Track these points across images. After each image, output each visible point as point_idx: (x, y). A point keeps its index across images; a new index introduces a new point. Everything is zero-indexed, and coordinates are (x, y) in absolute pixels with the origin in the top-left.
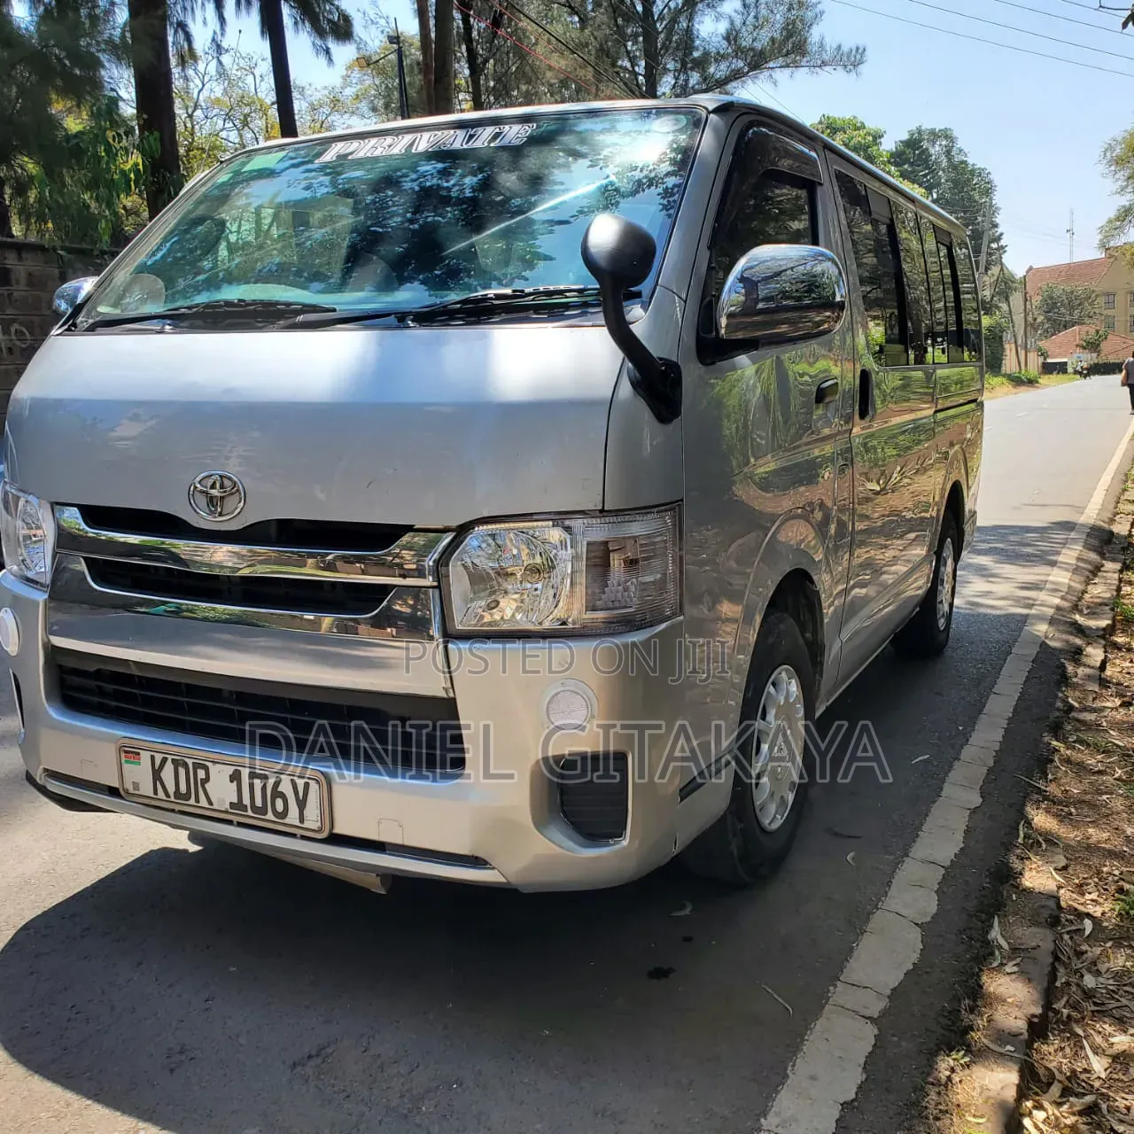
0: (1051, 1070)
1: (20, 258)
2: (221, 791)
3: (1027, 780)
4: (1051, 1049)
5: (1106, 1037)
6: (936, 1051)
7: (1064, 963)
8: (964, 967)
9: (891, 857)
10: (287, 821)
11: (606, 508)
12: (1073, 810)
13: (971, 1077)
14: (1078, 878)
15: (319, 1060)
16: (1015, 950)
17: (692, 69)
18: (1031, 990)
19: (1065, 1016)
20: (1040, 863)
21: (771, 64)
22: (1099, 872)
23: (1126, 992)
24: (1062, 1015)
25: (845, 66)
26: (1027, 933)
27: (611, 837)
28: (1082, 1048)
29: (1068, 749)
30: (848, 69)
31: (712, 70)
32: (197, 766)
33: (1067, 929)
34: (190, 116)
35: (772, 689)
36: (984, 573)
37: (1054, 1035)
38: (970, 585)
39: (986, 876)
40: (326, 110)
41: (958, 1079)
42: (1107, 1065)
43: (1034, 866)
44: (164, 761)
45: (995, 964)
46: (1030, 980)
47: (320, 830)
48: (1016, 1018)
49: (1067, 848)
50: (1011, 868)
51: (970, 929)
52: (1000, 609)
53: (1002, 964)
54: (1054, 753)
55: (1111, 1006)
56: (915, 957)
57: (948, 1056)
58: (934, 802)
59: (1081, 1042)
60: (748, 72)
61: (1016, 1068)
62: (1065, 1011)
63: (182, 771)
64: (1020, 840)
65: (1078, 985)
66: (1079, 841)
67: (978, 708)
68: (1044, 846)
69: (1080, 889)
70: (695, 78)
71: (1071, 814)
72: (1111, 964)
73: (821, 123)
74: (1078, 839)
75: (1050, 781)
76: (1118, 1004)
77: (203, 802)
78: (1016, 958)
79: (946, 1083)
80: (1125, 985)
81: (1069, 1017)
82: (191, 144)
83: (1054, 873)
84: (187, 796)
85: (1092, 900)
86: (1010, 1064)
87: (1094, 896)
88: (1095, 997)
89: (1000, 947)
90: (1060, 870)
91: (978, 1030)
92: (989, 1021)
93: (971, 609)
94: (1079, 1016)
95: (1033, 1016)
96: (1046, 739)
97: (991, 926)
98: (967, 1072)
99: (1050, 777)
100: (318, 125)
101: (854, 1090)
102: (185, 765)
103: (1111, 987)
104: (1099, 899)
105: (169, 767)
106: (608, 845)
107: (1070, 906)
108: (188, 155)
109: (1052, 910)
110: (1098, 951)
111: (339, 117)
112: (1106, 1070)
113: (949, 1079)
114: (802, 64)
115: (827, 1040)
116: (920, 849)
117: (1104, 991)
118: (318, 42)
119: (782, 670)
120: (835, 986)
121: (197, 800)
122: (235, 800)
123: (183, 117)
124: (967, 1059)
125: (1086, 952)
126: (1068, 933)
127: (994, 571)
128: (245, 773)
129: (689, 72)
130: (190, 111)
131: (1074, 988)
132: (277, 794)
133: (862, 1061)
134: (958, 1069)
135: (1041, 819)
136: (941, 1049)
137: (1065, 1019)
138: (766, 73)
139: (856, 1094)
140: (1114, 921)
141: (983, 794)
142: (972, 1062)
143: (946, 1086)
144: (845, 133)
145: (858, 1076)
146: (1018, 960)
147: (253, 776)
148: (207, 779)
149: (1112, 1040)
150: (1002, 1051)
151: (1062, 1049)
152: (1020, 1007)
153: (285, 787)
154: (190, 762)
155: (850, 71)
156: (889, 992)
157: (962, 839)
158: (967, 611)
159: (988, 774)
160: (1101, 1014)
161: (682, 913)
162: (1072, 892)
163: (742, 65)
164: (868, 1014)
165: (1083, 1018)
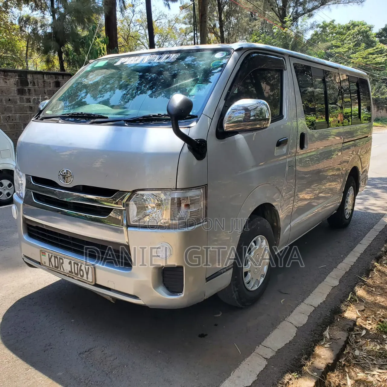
0: (330, 382)
1: (63, 78)
2: (67, 267)
3: (360, 277)
4: (334, 375)
5: (356, 373)
6: (286, 372)
7: (350, 345)
8: (308, 344)
9: (297, 302)
10: (83, 278)
11: (177, 188)
12: (374, 289)
13: (297, 383)
14: (366, 315)
15: (88, 353)
16: (331, 339)
17: (299, 6)
18: (332, 354)
19: (343, 364)
20: (354, 308)
21: (329, 3)
22: (375, 313)
23: (369, 358)
24: (342, 364)
25: (358, 3)
26: (338, 333)
27: (179, 293)
28: (346, 376)
29: (381, 266)
30: (359, 4)
31: (306, 6)
32: (60, 258)
33: (355, 333)
34: (129, 25)
35: (253, 244)
36: (376, 196)
37: (337, 370)
38: (368, 201)
39: (330, 312)
40: (174, 22)
41: (291, 383)
42: (353, 383)
43: (351, 309)
44: (52, 256)
45: (322, 343)
46: (333, 350)
47: (92, 282)
48: (322, 363)
49: (367, 303)
50: (341, 309)
51: (316, 330)
52: (376, 211)
53: (325, 344)
54: (374, 267)
55: (362, 362)
56: (291, 338)
57: (290, 374)
58: (320, 283)
59: (346, 374)
60: (320, 7)
61: (315, 381)
62: (343, 363)
63: (56, 259)
64: (348, 299)
65: (352, 354)
66: (372, 301)
67: (351, 248)
68: (358, 302)
69: (366, 319)
70: (300, 9)
71: (373, 291)
72: (367, 348)
73: (349, 23)
74: (372, 300)
75: (370, 278)
76: (365, 362)
77: (62, 270)
78: (330, 342)
79: (286, 384)
80: (370, 355)
81: (344, 365)
82: (129, 35)
83: (358, 312)
84: (57, 268)
85: (369, 323)
86: (313, 379)
87: (370, 322)
88: (357, 359)
89: (326, 337)
90: (361, 311)
91: (307, 366)
92: (312, 364)
93: (365, 210)
94: (348, 364)
95: (329, 363)
96: (372, 262)
97: (325, 330)
98: (296, 380)
99: (370, 276)
100: (171, 27)
101: (252, 383)
102: (57, 258)
103: (364, 356)
104: (372, 323)
105: (53, 258)
106: (177, 295)
107: (360, 325)
108: (128, 39)
109: (351, 326)
110: (364, 342)
111: (178, 24)
112: (352, 385)
113: (288, 382)
114: (341, 2)
115: (249, 365)
116: (309, 300)
117: (361, 357)
118: (166, 2)
119: (259, 237)
120: (259, 346)
121: (60, 269)
122: (70, 270)
123: (127, 26)
124: (297, 376)
125: (360, 342)
126: (355, 334)
127: (380, 196)
128: (73, 262)
129: (298, 7)
130: (129, 24)
131: (350, 355)
132: (81, 270)
133: (258, 373)
134: (293, 379)
135: (360, 292)
136: (288, 372)
137: (343, 365)
138: (327, 6)
139: (252, 384)
140: (374, 332)
141: (341, 281)
142: (300, 377)
143: (286, 385)
144: (359, 26)
145: (254, 378)
146: (331, 343)
147: (74, 263)
148: (63, 263)
149: (358, 374)
150: (312, 374)
151: (338, 376)
152: (325, 360)
153: (83, 268)
154: (58, 257)
155: (360, 4)
156: (277, 350)
157: (325, 297)
158: (363, 211)
159: (345, 274)
160: (357, 365)
161: (218, 316)
162: (363, 320)
163: (317, 4)
164: (266, 357)
165: (350, 366)
